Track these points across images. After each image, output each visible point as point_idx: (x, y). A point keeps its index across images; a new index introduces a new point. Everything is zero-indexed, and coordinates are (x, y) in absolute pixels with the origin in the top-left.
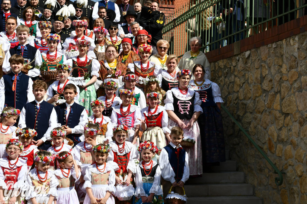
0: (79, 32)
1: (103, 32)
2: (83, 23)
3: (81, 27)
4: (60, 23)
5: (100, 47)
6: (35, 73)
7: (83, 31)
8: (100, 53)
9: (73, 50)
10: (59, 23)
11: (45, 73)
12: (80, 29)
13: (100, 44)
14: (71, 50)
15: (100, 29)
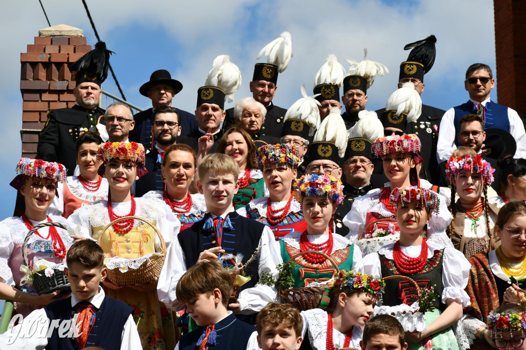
0: (395, 175)
1: (480, 174)
2: (406, 144)
3: (401, 156)
4: (325, 166)
5: (468, 222)
6: (262, 297)
7: (407, 171)
8: (471, 240)
9: (381, 231)
10: (321, 167)
11: (293, 296)
12: (398, 166)
13: (469, 213)
14: (374, 234)
15: (469, 163)
